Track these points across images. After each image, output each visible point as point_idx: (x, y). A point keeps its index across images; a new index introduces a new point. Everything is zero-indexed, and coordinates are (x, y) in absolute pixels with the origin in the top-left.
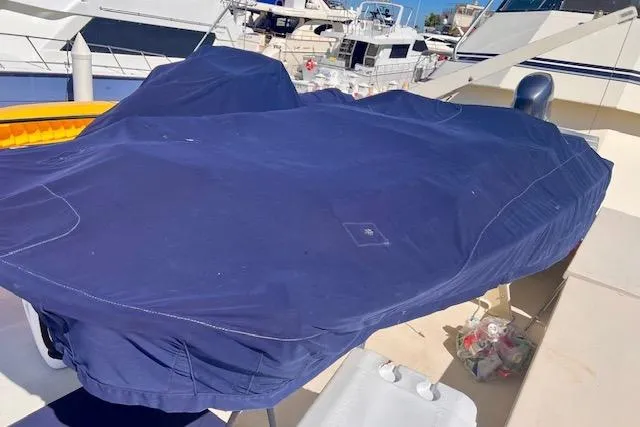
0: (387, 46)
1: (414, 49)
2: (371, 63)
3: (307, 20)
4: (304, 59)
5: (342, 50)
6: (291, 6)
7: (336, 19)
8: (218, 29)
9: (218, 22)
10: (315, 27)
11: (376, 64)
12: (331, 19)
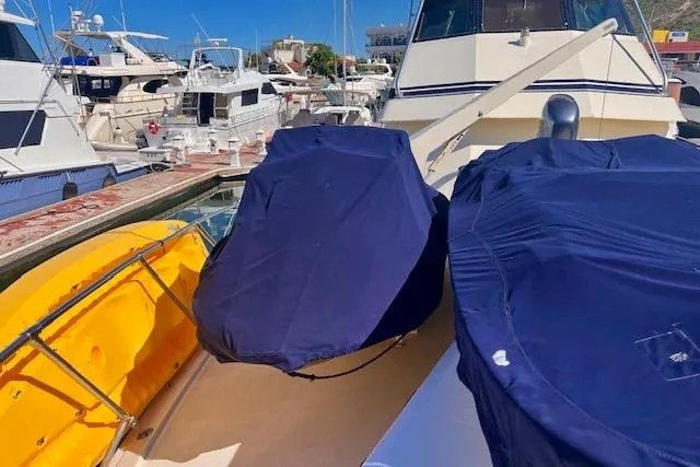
0: (236, 94)
1: (263, 92)
2: (224, 115)
3: (132, 78)
4: (144, 122)
5: (184, 106)
6: (109, 64)
7: (169, 73)
8: (46, 105)
9: (45, 95)
10: (143, 84)
11: (230, 115)
12: (165, 73)
